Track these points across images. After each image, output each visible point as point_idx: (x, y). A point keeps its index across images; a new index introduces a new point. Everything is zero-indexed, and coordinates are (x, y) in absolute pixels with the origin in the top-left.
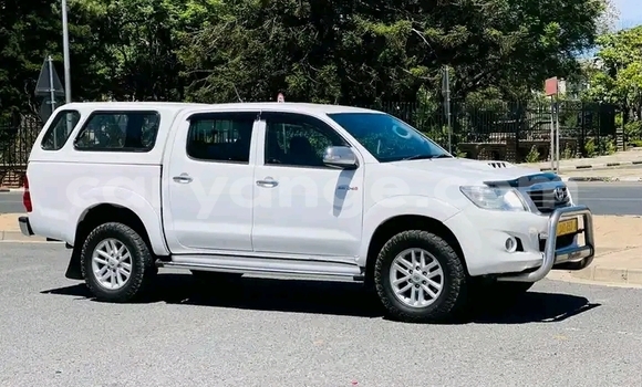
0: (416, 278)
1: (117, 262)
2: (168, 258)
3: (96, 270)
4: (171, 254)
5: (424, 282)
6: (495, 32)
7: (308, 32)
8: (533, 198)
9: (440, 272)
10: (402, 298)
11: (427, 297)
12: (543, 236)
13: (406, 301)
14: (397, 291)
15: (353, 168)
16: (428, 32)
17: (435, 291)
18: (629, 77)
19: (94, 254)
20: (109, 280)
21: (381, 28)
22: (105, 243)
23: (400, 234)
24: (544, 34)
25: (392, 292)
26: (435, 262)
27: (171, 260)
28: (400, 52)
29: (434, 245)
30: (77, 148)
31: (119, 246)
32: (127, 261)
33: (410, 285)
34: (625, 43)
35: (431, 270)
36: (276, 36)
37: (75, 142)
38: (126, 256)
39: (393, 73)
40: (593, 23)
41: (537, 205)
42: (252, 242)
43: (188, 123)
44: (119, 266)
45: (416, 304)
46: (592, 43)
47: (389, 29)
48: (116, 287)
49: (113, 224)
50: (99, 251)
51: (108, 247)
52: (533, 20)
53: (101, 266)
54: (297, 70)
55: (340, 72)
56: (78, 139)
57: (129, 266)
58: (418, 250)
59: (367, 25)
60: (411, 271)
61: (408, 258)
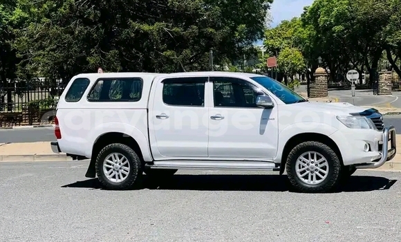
0: (312, 168)
1: (120, 166)
2: (152, 163)
3: (106, 172)
4: (154, 160)
5: (316, 170)
6: (211, 30)
7: (98, 29)
8: (374, 122)
9: (326, 164)
10: (303, 179)
11: (318, 178)
12: (380, 143)
13: (306, 181)
14: (300, 176)
15: (271, 107)
16: (174, 30)
17: (323, 174)
18: (286, 56)
19: (104, 162)
20: (114, 177)
21: (146, 27)
22: (112, 155)
23: (302, 144)
24: (237, 31)
25: (297, 176)
26: (323, 159)
27: (153, 164)
28: (157, 42)
29: (323, 149)
30: (90, 101)
31: (120, 157)
32: (126, 165)
33: (307, 172)
34: (279, 37)
35: (320, 163)
36: (80, 32)
37: (88, 97)
38: (125, 163)
39: (152, 55)
40: (262, 24)
41: (376, 125)
42: (208, 152)
43: (162, 84)
44: (120, 168)
45: (312, 183)
46: (262, 37)
47: (151, 28)
48: (119, 181)
49: (117, 144)
50: (107, 160)
51: (113, 158)
52: (231, 23)
53: (108, 169)
54: (93, 53)
55: (121, 54)
56: (89, 94)
57: (128, 169)
58: (313, 152)
59: (136, 25)
60: (308, 164)
61: (307, 157)
